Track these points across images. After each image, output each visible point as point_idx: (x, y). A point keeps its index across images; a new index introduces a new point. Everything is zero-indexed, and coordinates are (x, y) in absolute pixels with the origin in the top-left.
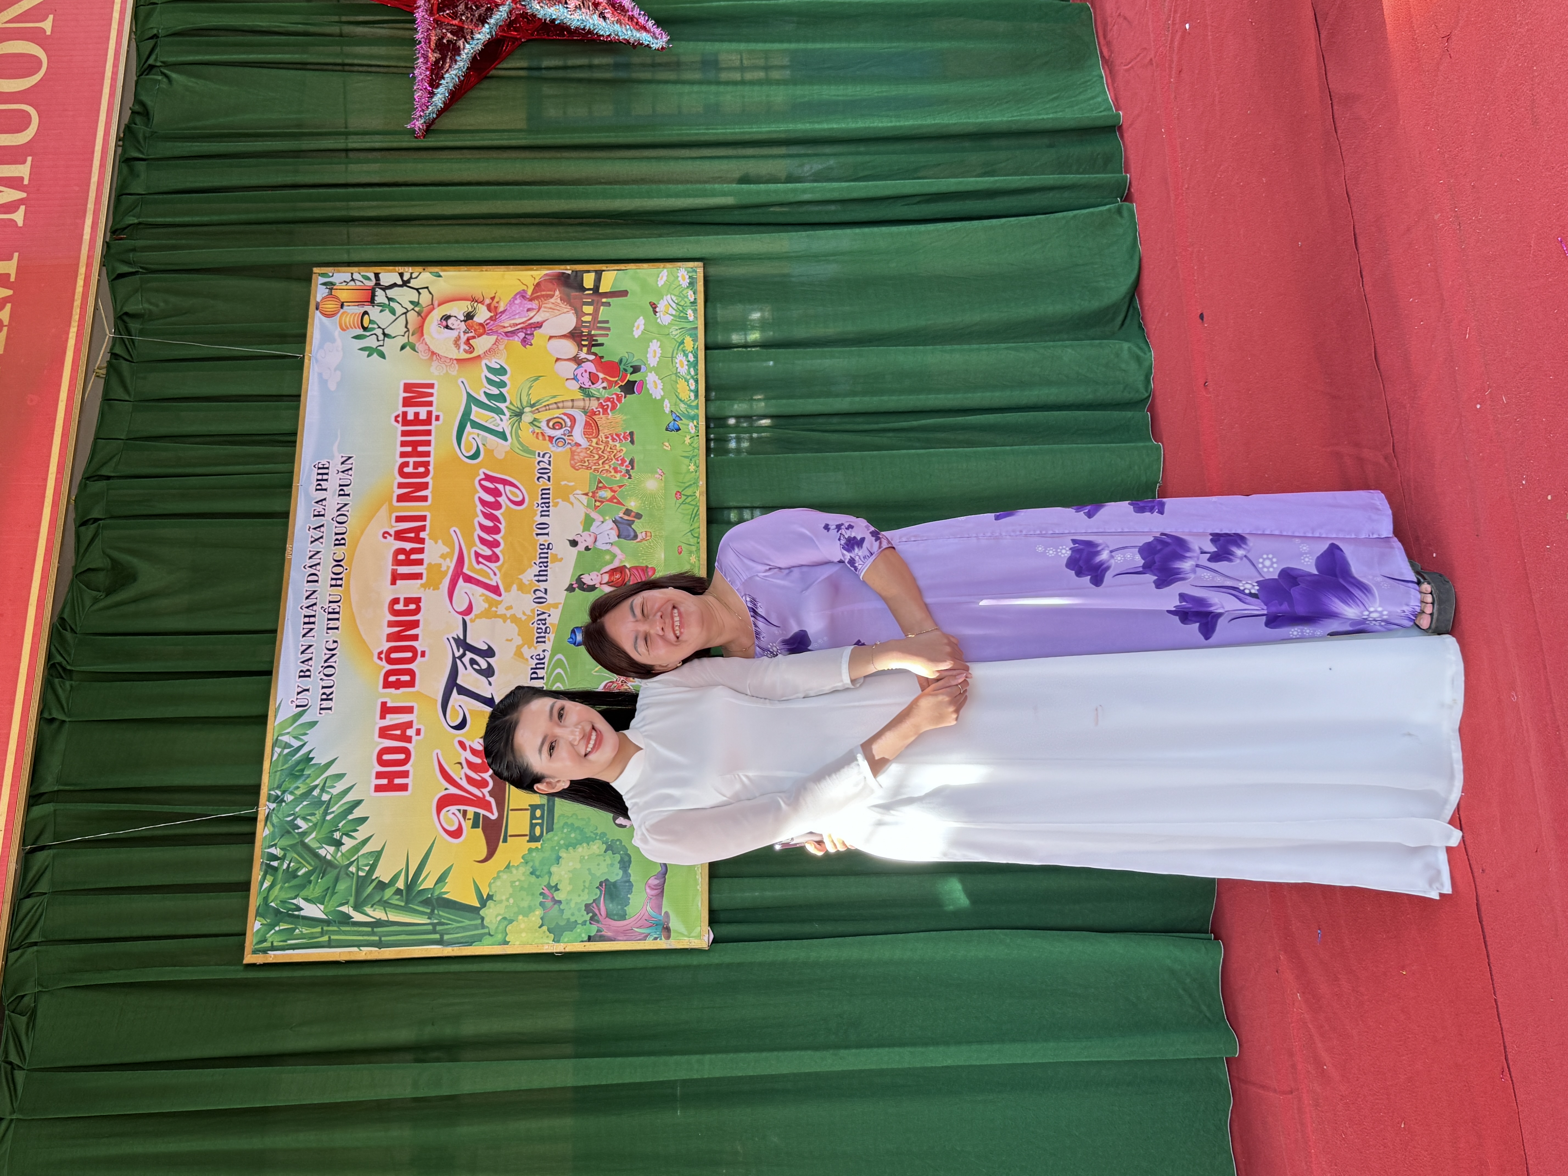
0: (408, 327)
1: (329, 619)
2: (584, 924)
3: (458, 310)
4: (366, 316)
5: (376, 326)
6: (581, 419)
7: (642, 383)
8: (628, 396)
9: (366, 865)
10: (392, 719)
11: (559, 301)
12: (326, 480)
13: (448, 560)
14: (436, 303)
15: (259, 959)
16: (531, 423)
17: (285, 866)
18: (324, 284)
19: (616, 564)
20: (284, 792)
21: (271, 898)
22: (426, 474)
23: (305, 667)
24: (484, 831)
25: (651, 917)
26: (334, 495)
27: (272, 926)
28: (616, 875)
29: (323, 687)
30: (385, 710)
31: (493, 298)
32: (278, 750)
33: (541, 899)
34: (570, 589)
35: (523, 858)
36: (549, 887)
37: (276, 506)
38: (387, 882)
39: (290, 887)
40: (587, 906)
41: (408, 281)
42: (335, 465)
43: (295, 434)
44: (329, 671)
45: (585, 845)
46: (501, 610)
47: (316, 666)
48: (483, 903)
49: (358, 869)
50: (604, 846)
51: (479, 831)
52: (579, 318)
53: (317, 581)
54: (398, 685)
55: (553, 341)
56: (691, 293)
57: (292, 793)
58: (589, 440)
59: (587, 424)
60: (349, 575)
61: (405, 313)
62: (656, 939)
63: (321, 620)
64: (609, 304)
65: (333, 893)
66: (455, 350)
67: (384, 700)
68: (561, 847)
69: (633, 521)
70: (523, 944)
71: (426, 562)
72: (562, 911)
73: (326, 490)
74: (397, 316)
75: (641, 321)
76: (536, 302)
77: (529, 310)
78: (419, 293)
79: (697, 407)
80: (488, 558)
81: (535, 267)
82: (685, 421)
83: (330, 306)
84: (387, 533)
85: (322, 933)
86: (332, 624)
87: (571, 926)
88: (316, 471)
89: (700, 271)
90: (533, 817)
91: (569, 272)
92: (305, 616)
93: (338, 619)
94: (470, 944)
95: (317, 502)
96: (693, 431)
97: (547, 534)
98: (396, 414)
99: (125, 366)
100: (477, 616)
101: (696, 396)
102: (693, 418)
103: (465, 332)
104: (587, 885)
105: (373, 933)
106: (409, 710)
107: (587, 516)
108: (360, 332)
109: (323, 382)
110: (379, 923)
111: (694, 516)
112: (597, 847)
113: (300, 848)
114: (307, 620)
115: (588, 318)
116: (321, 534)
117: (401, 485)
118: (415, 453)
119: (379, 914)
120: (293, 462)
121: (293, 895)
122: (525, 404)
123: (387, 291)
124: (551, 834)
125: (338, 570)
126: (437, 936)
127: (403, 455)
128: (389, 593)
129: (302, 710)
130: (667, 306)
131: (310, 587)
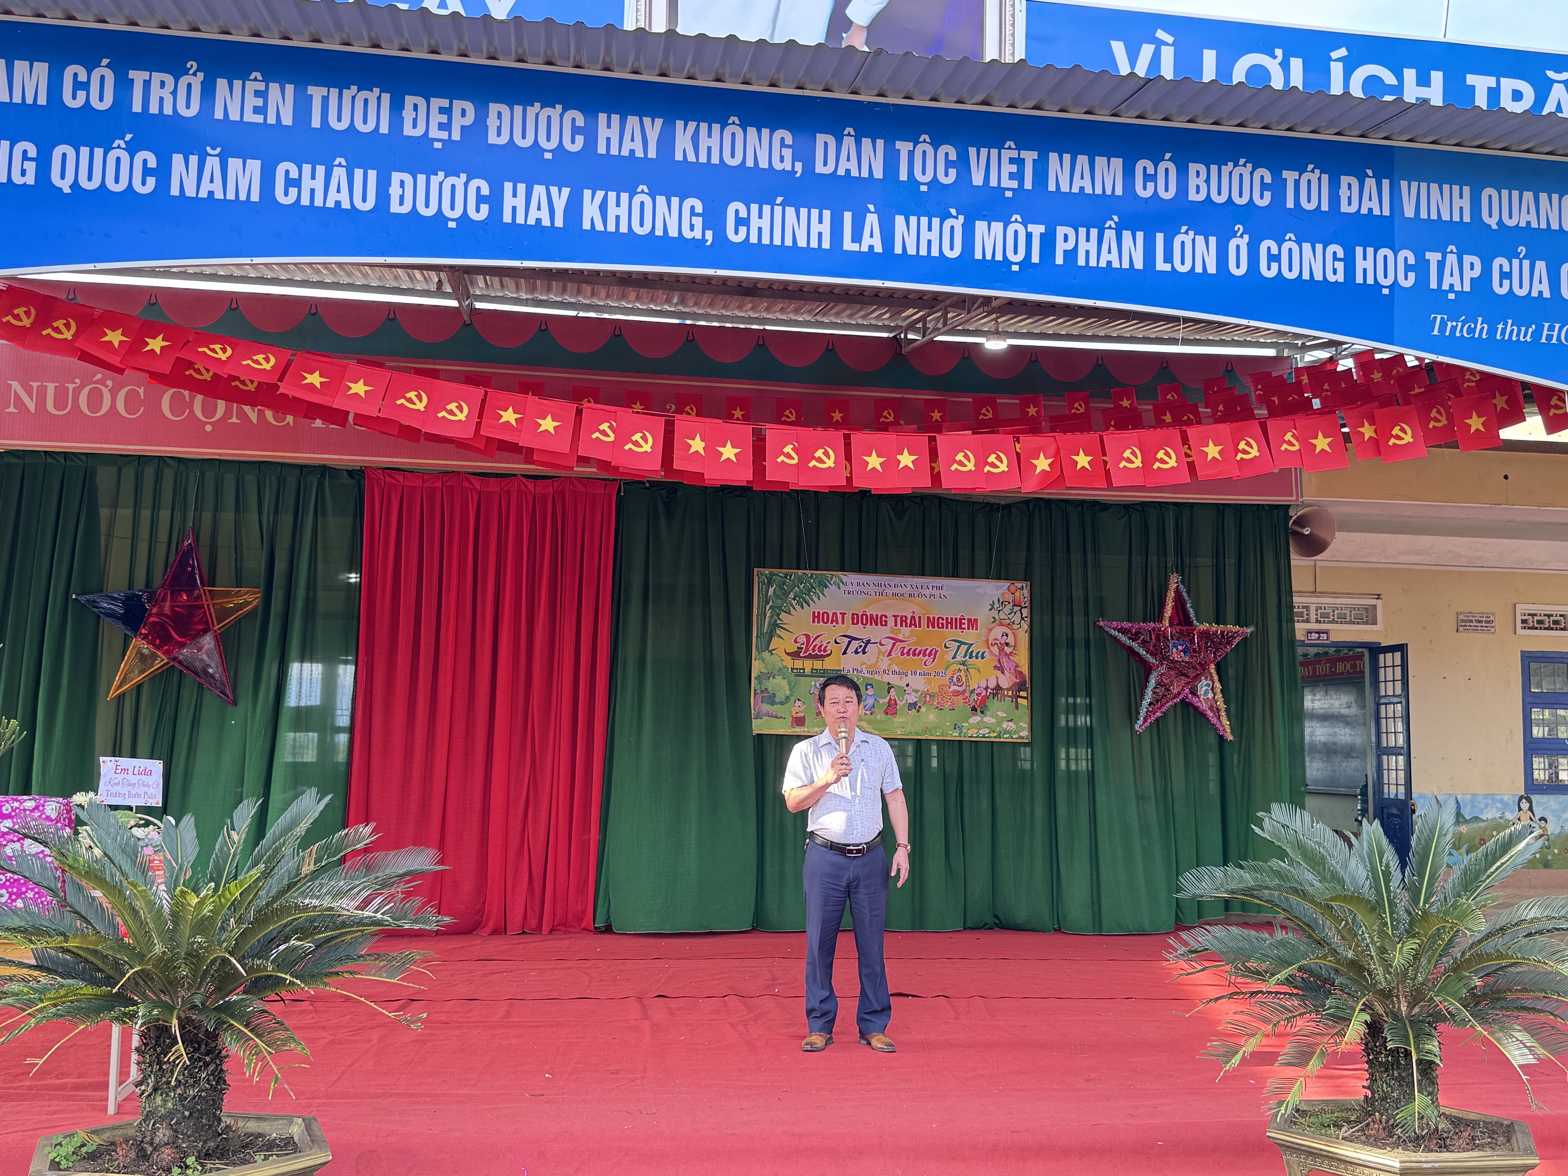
1: (880, 592)
2: (761, 688)
3: (1010, 640)
4: (1008, 603)
5: (1004, 607)
6: (961, 689)
7: (976, 715)
8: (970, 709)
9: (786, 609)
10: (840, 616)
11: (1014, 681)
12: (937, 589)
13: (902, 636)
15: (755, 573)
16: (959, 669)
17: (787, 581)
18: (1023, 586)
19: (898, 702)
20: (814, 579)
21: (776, 576)
22: (939, 627)
23: (861, 584)
24: (796, 651)
25: (762, 712)
26: (930, 592)
27: (766, 577)
28: (777, 700)
29: (853, 591)
30: (843, 614)
32: (830, 576)
33: (771, 672)
34: (889, 684)
35: (786, 666)
36: (775, 675)
37: (927, 570)
38: (780, 617)
39: (780, 583)
40: (767, 689)
41: (1024, 620)
42: (942, 593)
43: (957, 577)
44: (859, 593)
45: (789, 688)
46: (881, 657)
47: (861, 588)
48: (770, 651)
49: (785, 606)
51: (796, 649)
52: (1006, 689)
53: (895, 587)
54: (853, 619)
56: (1016, 736)
57: (814, 581)
58: (951, 692)
59: (958, 692)
60: (897, 599)
62: (755, 714)
63: (880, 589)
64: (1012, 701)
65: (777, 598)
66: (993, 639)
67: (847, 614)
68: (789, 679)
69: (915, 709)
70: (755, 665)
71: (901, 628)
72: (765, 680)
73: (933, 589)
75: (1004, 715)
76: (1014, 671)
77: (1010, 669)
79: (964, 737)
80: (903, 651)
82: (959, 732)
83: (1013, 589)
84: (914, 612)
85: (763, 595)
86: (877, 594)
87: (760, 683)
88: (941, 585)
89: (1026, 741)
90: (800, 669)
91: (1027, 686)
92: (881, 584)
93: (879, 595)
94: (756, 648)
95: (927, 586)
96: (954, 735)
98: (965, 615)
99: (988, 509)
100: (879, 648)
101: (970, 737)
102: (960, 734)
103: (1000, 643)
104: (775, 689)
105: (762, 613)
106: (843, 623)
108: (1001, 601)
109: (979, 587)
110: (765, 615)
111: (917, 734)
112: (788, 693)
113: (794, 585)
114: (879, 584)
115: (1006, 693)
116: (914, 588)
117: (934, 618)
118: (947, 623)
119: (768, 615)
121: (777, 584)
122: (968, 666)
123: (1019, 611)
124: (793, 675)
125: (899, 595)
126: (759, 635)
127: (947, 619)
128: (889, 614)
129: (845, 584)
130: (1011, 726)
131: (893, 585)
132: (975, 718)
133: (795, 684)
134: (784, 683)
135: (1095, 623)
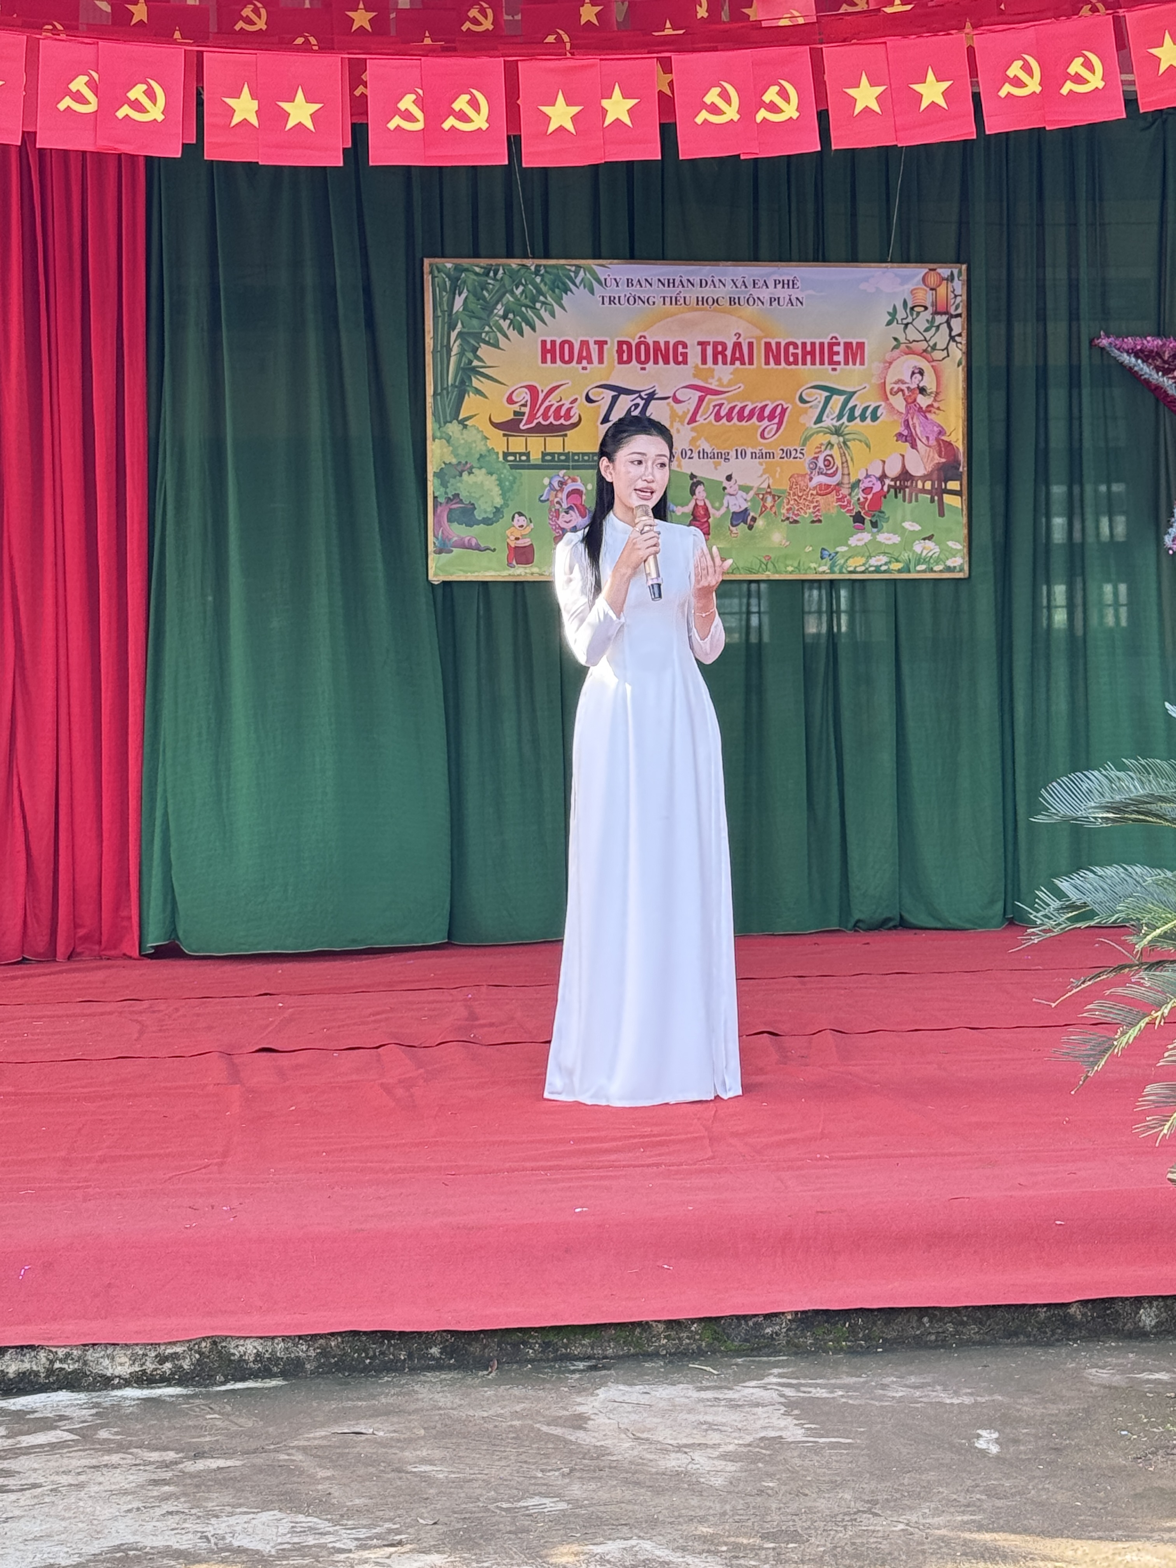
0: (914, 343)
1: (671, 298)
2: (446, 493)
3: (929, 381)
4: (923, 309)
5: (915, 316)
6: (833, 481)
7: (862, 530)
8: (852, 519)
9: (490, 338)
10: (594, 349)
11: (936, 461)
12: (783, 287)
13: (717, 383)
14: (934, 364)
15: (426, 268)
16: (829, 443)
17: (490, 281)
18: (952, 273)
19: (711, 510)
20: (542, 276)
21: (468, 273)
22: (788, 363)
23: (635, 283)
24: (512, 420)
25: (449, 540)
26: (771, 293)
27: (448, 276)
28: (478, 515)
29: (619, 297)
30: (601, 344)
31: (938, 409)
32: (573, 269)
33: (464, 462)
34: (692, 476)
35: (493, 449)
36: (472, 468)
38: (478, 353)
39: (475, 287)
40: (458, 495)
41: (954, 341)
42: (795, 293)
43: (824, 261)
44: (632, 300)
45: (500, 492)
46: (676, 425)
47: (636, 290)
48: (463, 423)
49: (487, 333)
50: (499, 506)
51: (512, 416)
52: (920, 478)
53: (701, 286)
54: (620, 352)
55: (901, 458)
56: (941, 567)
57: (542, 280)
58: (815, 488)
59: (829, 486)
60: (705, 310)
61: (925, 340)
62: (434, 543)
64: (932, 501)
65: (471, 317)
66: (894, 380)
67: (609, 343)
68: (499, 475)
69: (746, 523)
70: (432, 450)
71: (715, 366)
72: (455, 477)
73: (775, 287)
74: (925, 334)
75: (917, 528)
76: (935, 443)
77: (928, 438)
78: (943, 350)
79: (841, 572)
80: (718, 412)
81: (965, 442)
82: (829, 563)
83: (932, 280)
84: (740, 335)
85: (443, 311)
86: (668, 300)
87: (444, 484)
88: (791, 278)
89: (960, 575)
90: (521, 454)
91: (961, 469)
92: (674, 280)
93: (671, 304)
94: (434, 414)
95: (765, 281)
96: (821, 569)
97: (737, 458)
98: (838, 336)
100: (672, 408)
101: (850, 572)
102: (831, 568)
103: (908, 388)
104: (473, 495)
105: (442, 347)
106: (601, 361)
107: (751, 488)
108: (910, 305)
110: (449, 350)
111: (750, 571)
112: (498, 501)
113: (503, 290)
114: (671, 281)
115: (920, 485)
116: (739, 286)
117: (778, 344)
118: (805, 353)
119: (455, 350)
120: (799, 261)
121: (470, 288)
122: (847, 437)
123: (945, 325)
124: (508, 467)
125: (710, 301)
126: (439, 391)
127: (804, 344)
128: (692, 341)
129: (603, 283)
130: (930, 548)
131: (697, 282)
132: (860, 535)
133: (513, 483)
134: (490, 483)
135: (1091, 341)
